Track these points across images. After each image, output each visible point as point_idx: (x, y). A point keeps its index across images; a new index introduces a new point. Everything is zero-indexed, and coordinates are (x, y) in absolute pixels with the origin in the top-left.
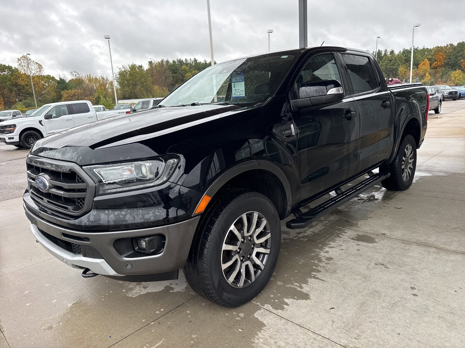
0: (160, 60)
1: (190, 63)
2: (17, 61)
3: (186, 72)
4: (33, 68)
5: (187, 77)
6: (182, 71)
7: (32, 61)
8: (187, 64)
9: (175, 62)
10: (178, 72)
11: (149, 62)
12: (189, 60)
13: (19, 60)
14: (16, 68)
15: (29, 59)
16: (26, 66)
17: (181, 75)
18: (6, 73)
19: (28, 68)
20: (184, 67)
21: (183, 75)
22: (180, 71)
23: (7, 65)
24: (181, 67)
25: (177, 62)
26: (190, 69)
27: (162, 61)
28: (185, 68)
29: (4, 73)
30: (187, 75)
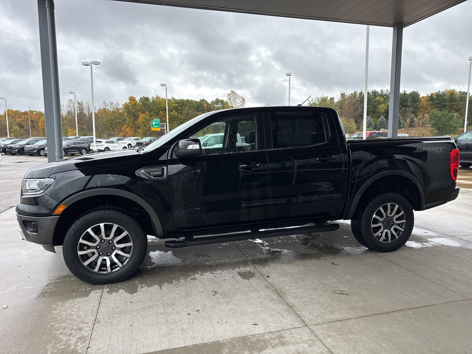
0: (353, 92)
1: (387, 94)
2: (227, 96)
3: (380, 104)
4: (238, 101)
5: (380, 109)
6: (375, 102)
7: (239, 96)
8: (382, 95)
9: (370, 93)
10: (371, 103)
11: (341, 94)
12: (386, 91)
13: (229, 95)
14: (226, 102)
15: (236, 94)
16: (233, 100)
17: (373, 107)
18: (219, 106)
19: (234, 102)
20: (377, 98)
21: (376, 107)
22: (373, 102)
23: (221, 100)
24: (375, 99)
25: (371, 93)
26: (385, 100)
27: (355, 93)
28: (379, 99)
29: (218, 105)
30: (380, 107)
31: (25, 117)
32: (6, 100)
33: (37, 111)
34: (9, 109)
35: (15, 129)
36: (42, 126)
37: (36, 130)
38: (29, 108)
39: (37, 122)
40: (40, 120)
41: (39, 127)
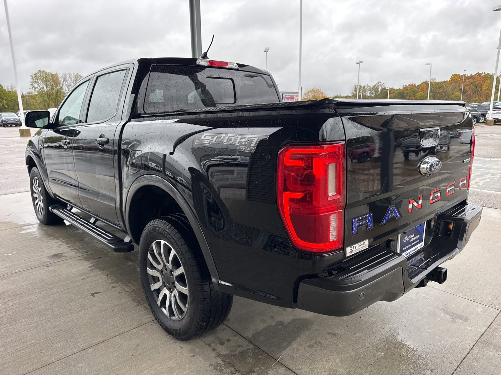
31: (469, 82)
32: (432, 66)
33: (485, 73)
34: (456, 74)
35: (456, 95)
36: (486, 90)
37: (478, 95)
38: (465, 71)
39: (481, 87)
40: (485, 83)
41: (483, 91)
